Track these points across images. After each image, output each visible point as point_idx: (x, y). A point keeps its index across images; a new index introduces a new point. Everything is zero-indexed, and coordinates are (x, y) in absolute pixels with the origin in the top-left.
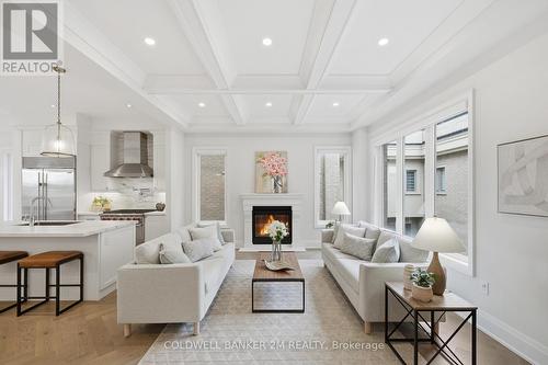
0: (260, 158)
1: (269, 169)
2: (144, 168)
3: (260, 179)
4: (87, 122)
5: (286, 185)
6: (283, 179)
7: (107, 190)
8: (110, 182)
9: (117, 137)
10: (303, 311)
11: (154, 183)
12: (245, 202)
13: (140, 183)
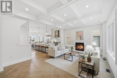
0: (77, 33)
1: (79, 35)
2: (59, 36)
3: (77, 37)
4: (52, 30)
5: (83, 38)
6: (82, 37)
7: (54, 39)
8: (55, 38)
9: (55, 31)
10: (72, 61)
11: (59, 38)
12: (74, 42)
13: (58, 38)
